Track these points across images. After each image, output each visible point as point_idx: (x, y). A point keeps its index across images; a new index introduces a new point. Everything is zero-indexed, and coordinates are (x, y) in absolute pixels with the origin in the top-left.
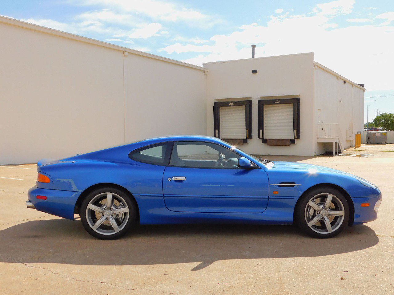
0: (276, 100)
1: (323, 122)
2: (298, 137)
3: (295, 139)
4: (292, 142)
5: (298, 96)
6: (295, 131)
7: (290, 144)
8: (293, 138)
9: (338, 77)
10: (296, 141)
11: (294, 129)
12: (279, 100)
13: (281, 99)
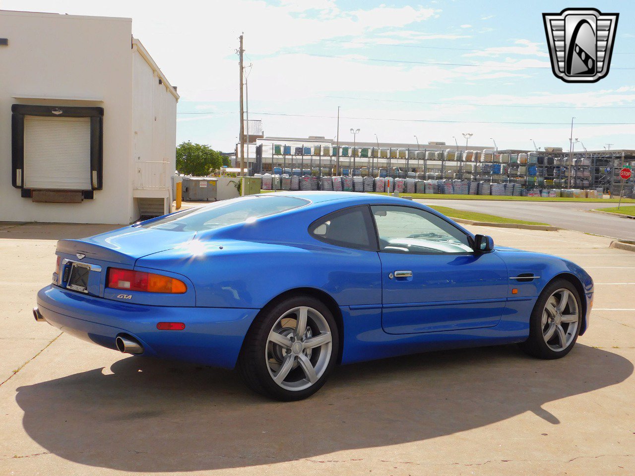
0: (54, 108)
1: (139, 158)
2: (100, 187)
3: (94, 189)
4: (88, 195)
5: (101, 102)
6: (95, 173)
7: (82, 200)
8: (89, 188)
9: (154, 70)
10: (96, 194)
11: (92, 169)
12: (60, 108)
13: (64, 107)
